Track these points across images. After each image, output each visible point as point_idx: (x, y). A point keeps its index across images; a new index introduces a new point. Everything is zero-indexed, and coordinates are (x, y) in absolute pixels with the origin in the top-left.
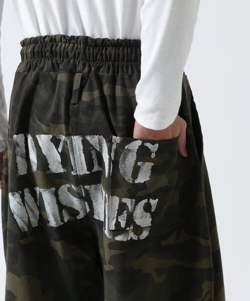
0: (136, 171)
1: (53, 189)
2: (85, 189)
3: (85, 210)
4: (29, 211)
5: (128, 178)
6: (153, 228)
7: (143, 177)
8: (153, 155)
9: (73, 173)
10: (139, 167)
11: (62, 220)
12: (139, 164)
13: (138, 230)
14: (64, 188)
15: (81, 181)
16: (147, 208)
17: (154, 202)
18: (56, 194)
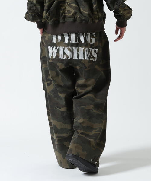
1: (63, 47)
2: (73, 48)
3: (71, 56)
4: (53, 53)
7: (93, 42)
8: (94, 36)
9: (71, 42)
10: (91, 39)
11: (64, 57)
12: (91, 38)
14: (66, 48)
15: (73, 45)
16: (95, 51)
17: (97, 50)
18: (64, 49)
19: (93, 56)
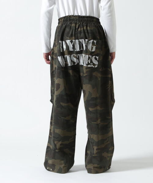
0: (92, 48)
1: (70, 55)
2: (78, 55)
3: (77, 62)
5: (90, 50)
6: (98, 65)
7: (94, 50)
8: (95, 44)
9: (75, 50)
11: (72, 64)
12: (93, 46)
13: (94, 65)
14: (72, 55)
15: (77, 53)
16: (96, 59)
18: (70, 57)
19: (93, 63)
